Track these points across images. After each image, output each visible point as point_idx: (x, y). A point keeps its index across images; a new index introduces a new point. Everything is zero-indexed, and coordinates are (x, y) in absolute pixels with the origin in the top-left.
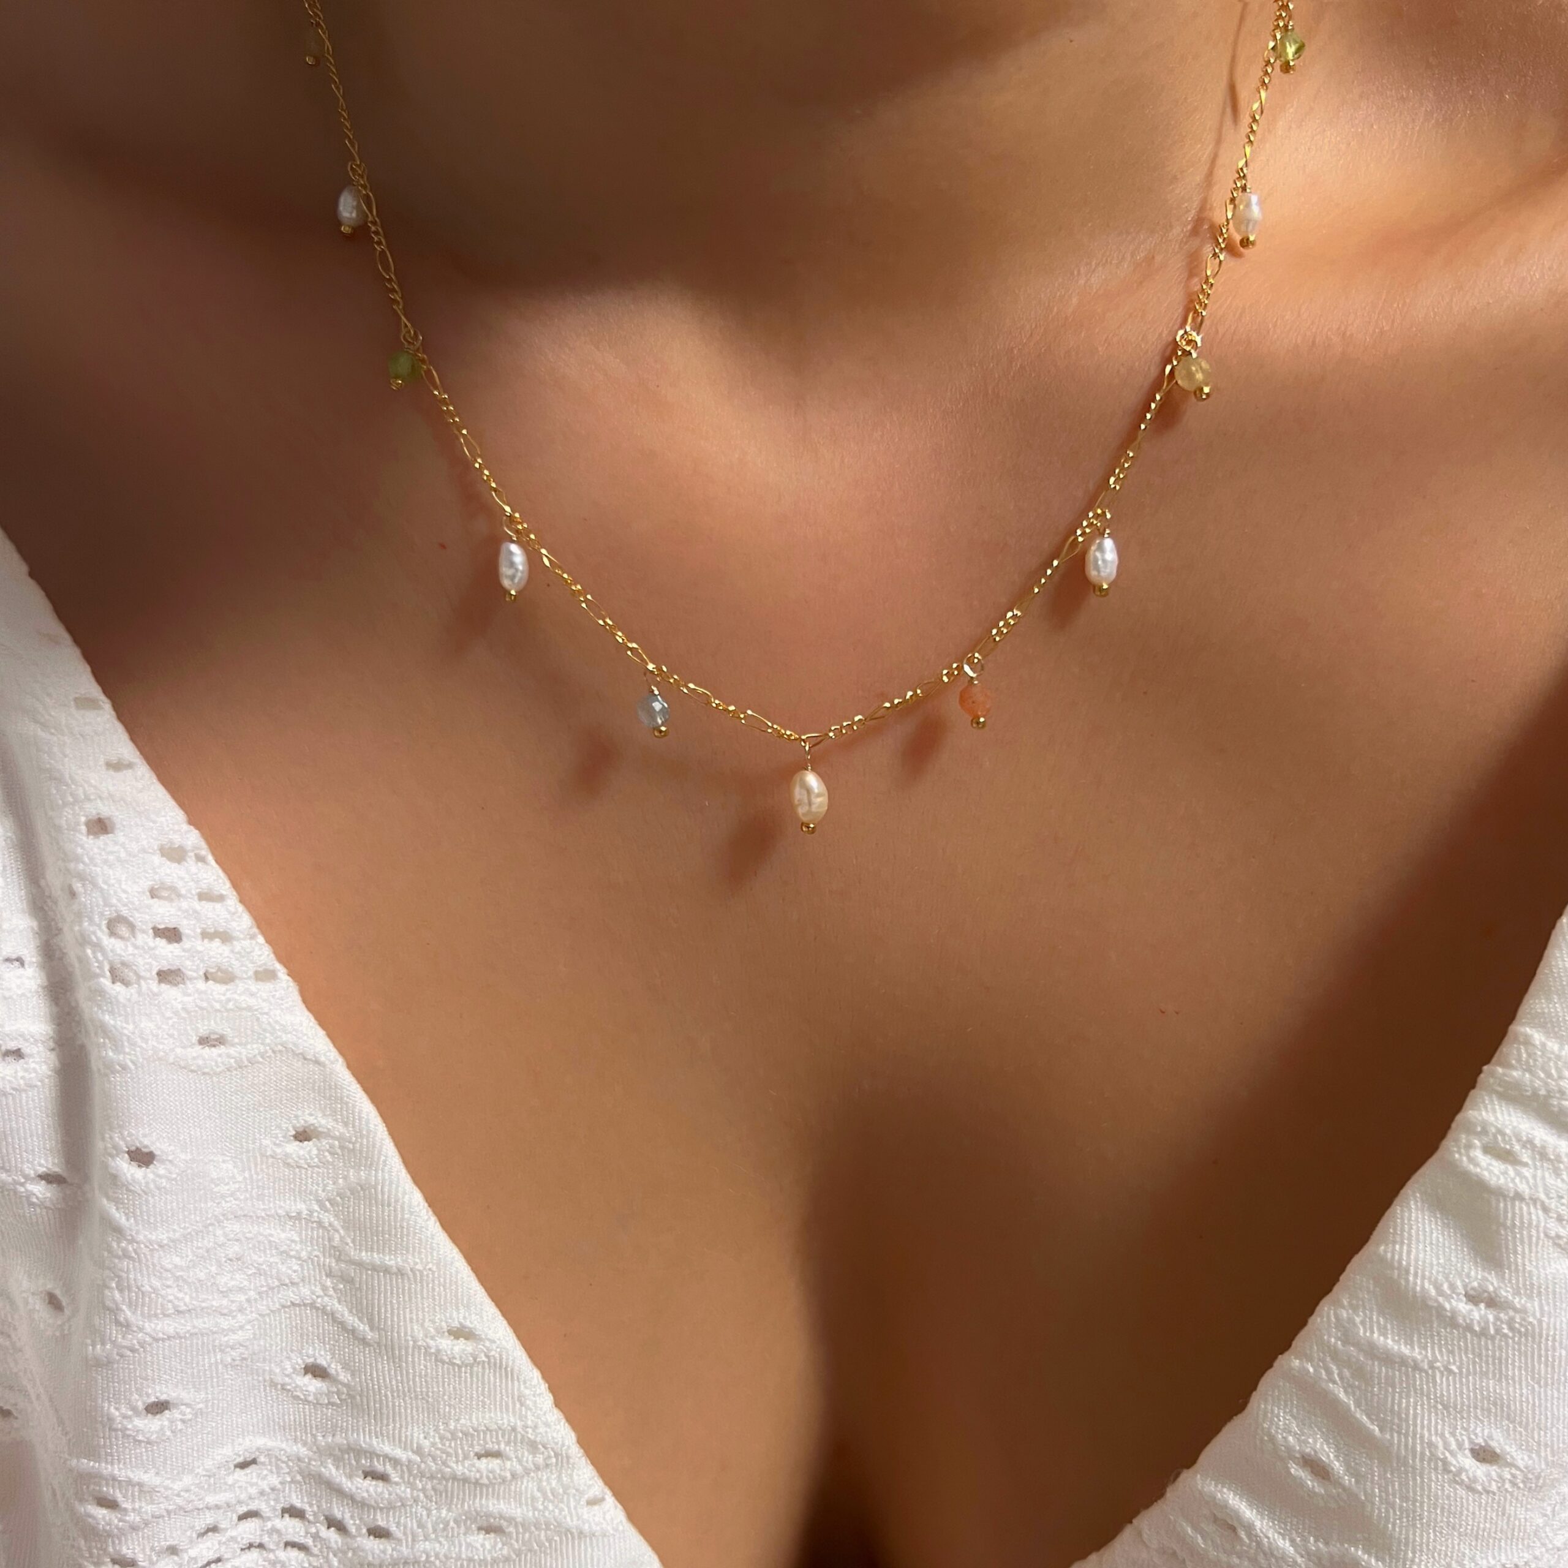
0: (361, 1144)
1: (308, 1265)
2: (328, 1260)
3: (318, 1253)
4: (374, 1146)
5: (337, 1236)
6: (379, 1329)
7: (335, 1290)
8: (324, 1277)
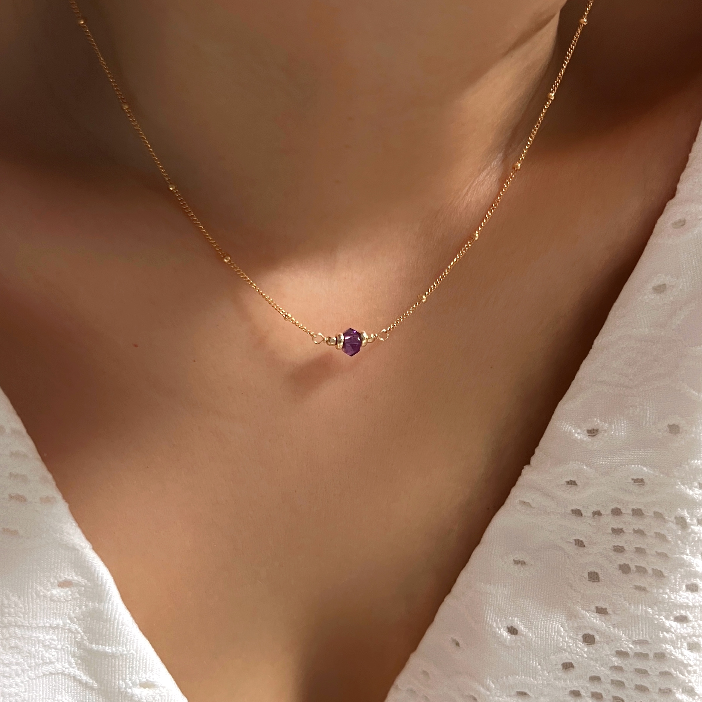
1: (61, 652)
2: (73, 649)
3: (68, 645)
5: (79, 636)
6: (101, 682)
7: (76, 664)
8: (70, 658)
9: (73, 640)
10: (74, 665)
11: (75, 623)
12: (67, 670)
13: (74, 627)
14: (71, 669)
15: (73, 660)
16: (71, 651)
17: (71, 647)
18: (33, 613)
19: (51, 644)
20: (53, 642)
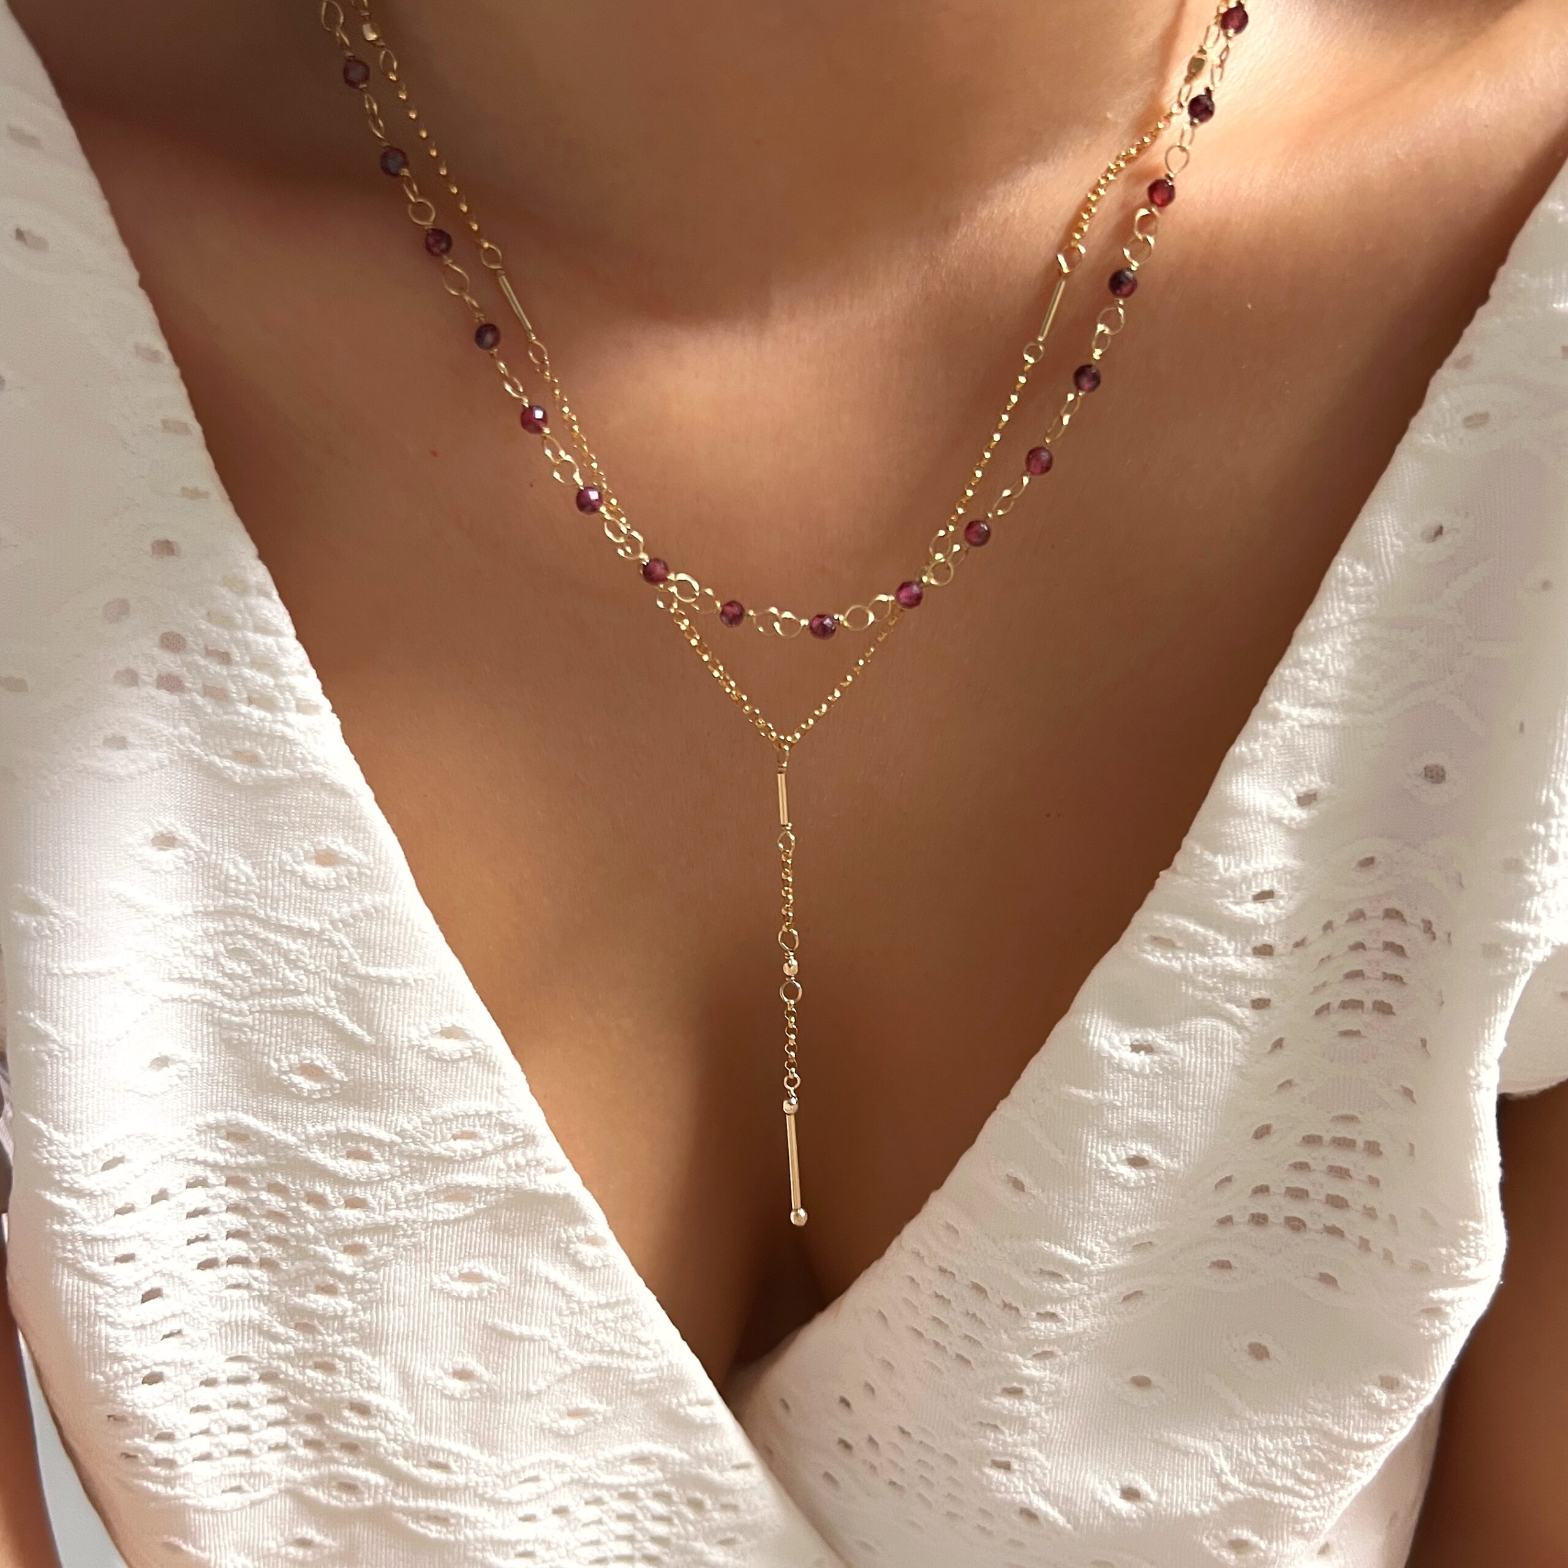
0: (379, 870)
4: (391, 873)
6: (377, 1033)
7: (338, 1002)
8: (329, 989)
9: (335, 960)
10: (334, 1003)
11: (339, 931)
12: (322, 1010)
13: (337, 937)
14: (328, 1009)
15: (332, 994)
16: (330, 979)
17: (331, 972)
18: (272, 897)
19: (298, 959)
20: (302, 957)
